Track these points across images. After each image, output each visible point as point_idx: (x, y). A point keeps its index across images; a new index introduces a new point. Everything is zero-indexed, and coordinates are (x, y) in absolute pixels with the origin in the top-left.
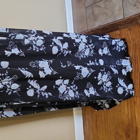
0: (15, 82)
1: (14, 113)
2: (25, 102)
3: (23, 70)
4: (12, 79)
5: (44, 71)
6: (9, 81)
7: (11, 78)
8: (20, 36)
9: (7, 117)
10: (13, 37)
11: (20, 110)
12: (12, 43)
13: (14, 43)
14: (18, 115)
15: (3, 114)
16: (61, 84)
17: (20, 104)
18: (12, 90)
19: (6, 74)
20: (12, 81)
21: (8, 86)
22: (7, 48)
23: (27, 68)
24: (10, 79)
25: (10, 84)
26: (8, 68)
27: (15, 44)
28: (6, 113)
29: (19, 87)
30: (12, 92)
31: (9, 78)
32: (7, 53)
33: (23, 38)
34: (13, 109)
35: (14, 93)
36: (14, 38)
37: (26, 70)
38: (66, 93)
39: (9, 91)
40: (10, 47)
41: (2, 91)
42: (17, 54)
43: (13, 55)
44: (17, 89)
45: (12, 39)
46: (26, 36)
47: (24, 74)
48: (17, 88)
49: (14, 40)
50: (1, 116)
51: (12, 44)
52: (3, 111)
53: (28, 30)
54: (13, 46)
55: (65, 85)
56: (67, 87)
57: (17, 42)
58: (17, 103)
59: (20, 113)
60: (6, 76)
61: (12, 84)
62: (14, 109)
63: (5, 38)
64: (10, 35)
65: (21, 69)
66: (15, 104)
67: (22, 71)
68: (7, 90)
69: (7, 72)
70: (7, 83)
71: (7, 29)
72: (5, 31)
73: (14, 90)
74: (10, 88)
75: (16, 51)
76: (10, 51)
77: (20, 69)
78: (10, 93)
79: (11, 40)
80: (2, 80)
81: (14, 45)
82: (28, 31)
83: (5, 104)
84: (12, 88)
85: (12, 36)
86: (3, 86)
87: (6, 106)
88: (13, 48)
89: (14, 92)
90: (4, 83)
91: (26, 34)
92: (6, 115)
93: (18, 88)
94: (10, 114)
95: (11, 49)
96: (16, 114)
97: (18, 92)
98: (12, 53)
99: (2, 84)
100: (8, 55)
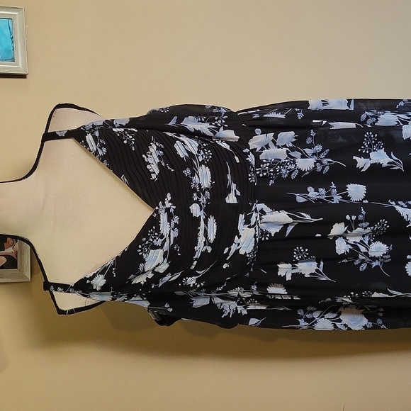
0: (377, 237)
1: (365, 321)
2: (401, 294)
3: (402, 206)
4: (373, 231)
6: (363, 236)
7: (372, 228)
8: (388, 119)
9: (349, 329)
10: (370, 121)
11: (381, 315)
12: (372, 136)
13: (376, 135)
14: (375, 327)
15: (340, 321)
17: (387, 296)
18: (371, 258)
19: (361, 217)
20: (370, 236)
21: (363, 249)
22: (360, 150)
24: (368, 230)
25: (367, 243)
26: (364, 201)
27: (379, 138)
28: (345, 318)
29: (389, 253)
30: (369, 265)
31: (365, 228)
32: (362, 163)
33: (394, 123)
34: (362, 311)
35: (373, 266)
36: (374, 123)
37: (409, 207)
39: (363, 261)
40: (365, 146)
41: (346, 261)
42: (385, 165)
43: (376, 167)
44: (382, 257)
45: (369, 126)
46: (403, 116)
47: (405, 217)
48: (384, 255)
49: (375, 129)
50: (335, 325)
51: (371, 138)
52: (340, 314)
53: (402, 100)
54: (374, 144)
57: (382, 134)
58: (381, 295)
59: (379, 321)
60: (361, 222)
61: (370, 243)
62: (366, 310)
63: (353, 125)
64: (363, 117)
65: (397, 204)
66: (376, 295)
67: (398, 208)
68: (357, 258)
69: (364, 213)
70: (358, 239)
71: (349, 101)
72: (345, 107)
73: (374, 259)
74: (366, 254)
75: (381, 157)
76: (367, 156)
77: (394, 203)
78: (363, 267)
79: (369, 130)
80: (349, 232)
81: (376, 142)
82: (402, 104)
83: (352, 293)
84: (372, 254)
85: (368, 117)
86: (351, 247)
87: (352, 298)
88: (374, 151)
89: (375, 264)
90: (351, 240)
91: (400, 111)
92: (345, 325)
93: (386, 255)
94: (357, 322)
95: (367, 152)
96: (370, 325)
97: (385, 265)
98: (372, 162)
99: (347, 243)
100: (363, 168)
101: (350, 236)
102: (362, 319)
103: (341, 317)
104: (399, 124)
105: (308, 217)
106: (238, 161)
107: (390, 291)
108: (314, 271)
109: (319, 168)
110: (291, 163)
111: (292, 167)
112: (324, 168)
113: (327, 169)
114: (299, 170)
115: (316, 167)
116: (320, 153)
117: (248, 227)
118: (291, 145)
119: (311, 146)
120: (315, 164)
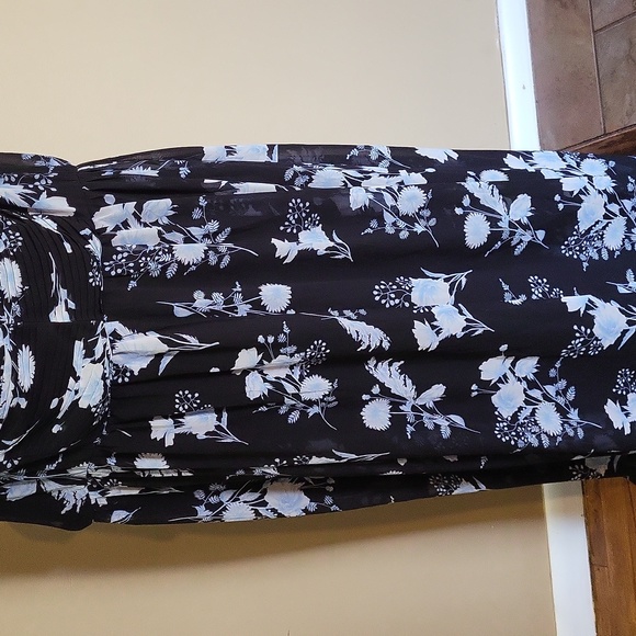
0: (313, 368)
1: (305, 501)
2: (354, 456)
3: (349, 318)
4: (305, 359)
5: (435, 323)
6: (291, 367)
7: (303, 354)
8: (329, 177)
9: (280, 515)
10: (300, 181)
11: (331, 489)
12: (301, 205)
13: (308, 204)
14: (322, 510)
15: (265, 504)
16: (505, 376)
17: (333, 461)
18: (305, 402)
19: (282, 338)
20: (301, 368)
21: (290, 389)
22: (282, 228)
23: (363, 312)
24: (297, 358)
25: (297, 378)
26: (289, 312)
27: (313, 209)
28: (273, 499)
29: (334, 392)
30: (304, 414)
31: (292, 355)
32: (285, 249)
33: (339, 185)
34: (300, 485)
35: (311, 415)
36: (307, 183)
37: (360, 318)
38: (526, 418)
39: (292, 408)
40: (290, 222)
41: (264, 409)
42: (321, 252)
43: (307, 256)
44: (322, 400)
45: (297, 189)
46: (353, 173)
47: (354, 336)
48: (324, 396)
49: (308, 193)
50: (257, 512)
51: (299, 209)
52: (264, 493)
53: (355, 147)
54: (306, 219)
55: (519, 380)
56: (529, 392)
57: (318, 201)
58: (324, 460)
59: (328, 500)
60: (284, 345)
61: (302, 378)
62: (307, 483)
63: (271, 188)
64: (289, 174)
65: (341, 315)
66: (315, 460)
67: (344, 322)
68: (283, 403)
69: (287, 330)
70: (283, 373)
71: (271, 147)
72: (264, 158)
73: (310, 403)
74: (297, 396)
75: (316, 239)
76: (294, 238)
77: (336, 313)
78: (294, 417)
79: (296, 195)
80: (265, 362)
81: (309, 215)
82: (355, 152)
83: (277, 460)
84: (305, 397)
85: (296, 175)
86: (271, 387)
87: (279, 469)
88: (305, 229)
89: (312, 411)
90: (271, 376)
91: (350, 164)
92: (274, 510)
93: (328, 395)
94: (291, 503)
95: (295, 231)
96: (313, 507)
97: (327, 411)
98: (301, 247)
99: (265, 381)
100: (285, 258)
101: (269, 368)
102: (300, 499)
103: (266, 498)
104: (346, 185)
105: (193, 341)
106: (69, 251)
107: (337, 453)
108: (213, 429)
109: (213, 260)
110: (164, 253)
111: (167, 258)
112: (220, 259)
113: (227, 260)
114: (179, 263)
115: (207, 257)
116: (215, 234)
117: (91, 362)
118: (166, 221)
119: (200, 223)
120: (206, 252)
